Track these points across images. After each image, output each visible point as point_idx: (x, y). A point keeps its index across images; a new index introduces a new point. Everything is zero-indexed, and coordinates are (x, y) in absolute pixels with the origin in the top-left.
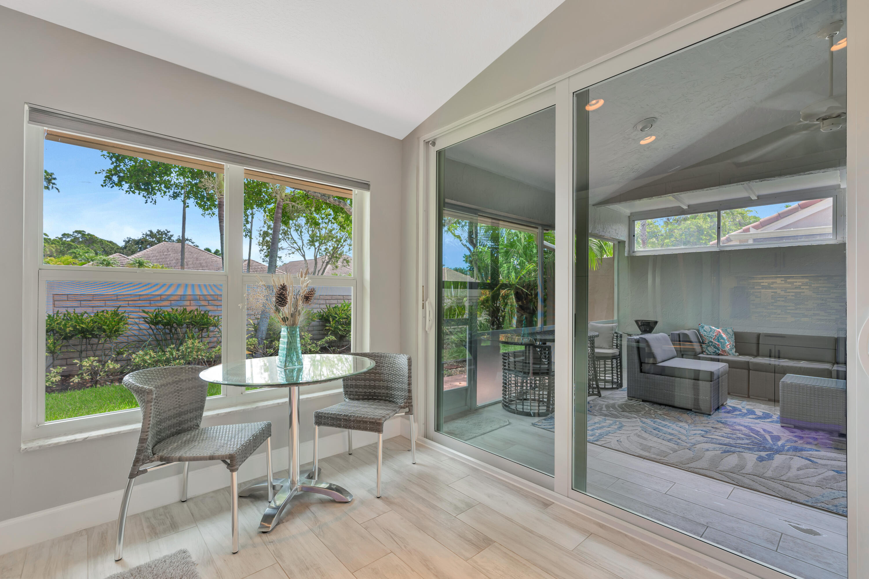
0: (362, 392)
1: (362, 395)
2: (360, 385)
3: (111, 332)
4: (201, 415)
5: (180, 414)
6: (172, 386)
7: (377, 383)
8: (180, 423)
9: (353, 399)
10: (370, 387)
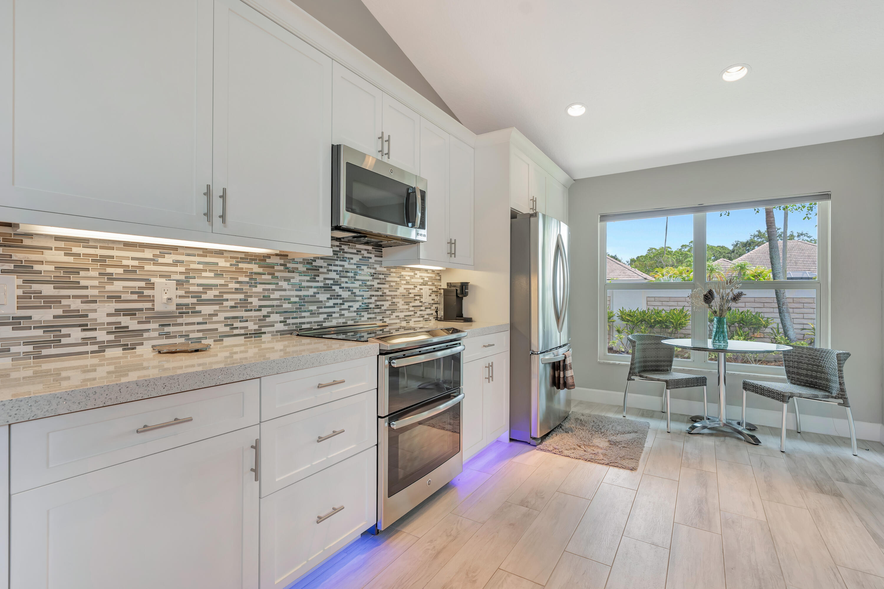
0: (803, 380)
1: (804, 382)
2: (801, 373)
4: (671, 366)
5: (656, 361)
6: (654, 345)
7: (819, 375)
8: (657, 366)
9: (794, 384)
10: (812, 376)
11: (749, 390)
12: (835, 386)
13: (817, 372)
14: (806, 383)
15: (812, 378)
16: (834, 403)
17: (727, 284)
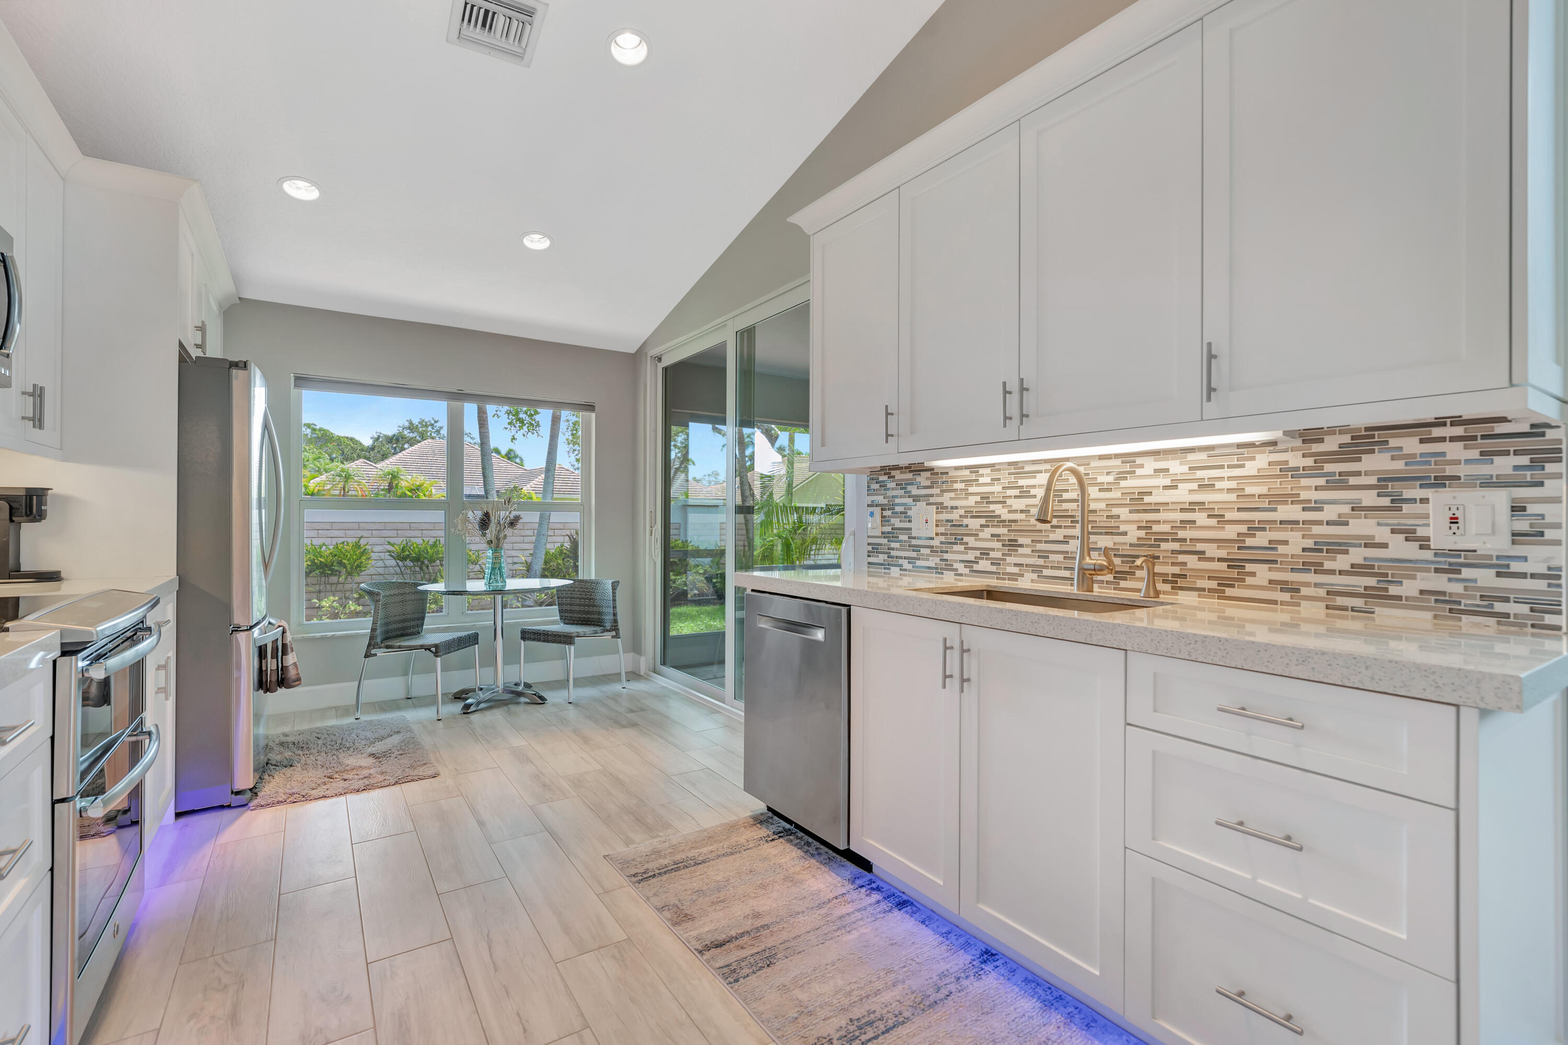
0: (576, 617)
3: (351, 568)
4: (422, 625)
5: (404, 621)
7: (591, 609)
8: (404, 628)
9: (568, 624)
10: (585, 612)
11: (529, 639)
12: (608, 618)
13: (589, 606)
14: (578, 621)
15: (584, 614)
16: (608, 636)
17: (505, 504)
